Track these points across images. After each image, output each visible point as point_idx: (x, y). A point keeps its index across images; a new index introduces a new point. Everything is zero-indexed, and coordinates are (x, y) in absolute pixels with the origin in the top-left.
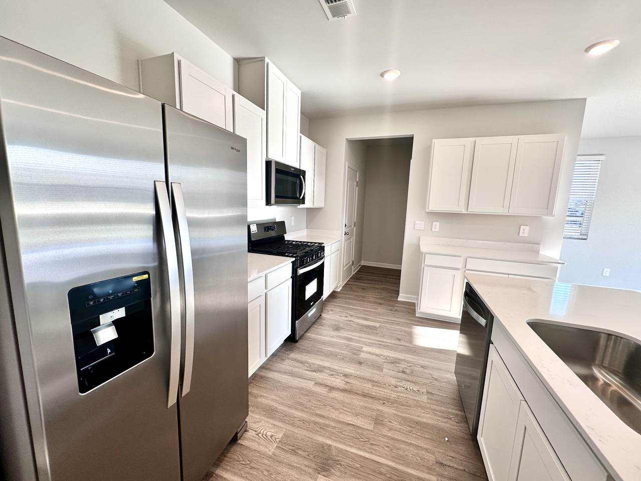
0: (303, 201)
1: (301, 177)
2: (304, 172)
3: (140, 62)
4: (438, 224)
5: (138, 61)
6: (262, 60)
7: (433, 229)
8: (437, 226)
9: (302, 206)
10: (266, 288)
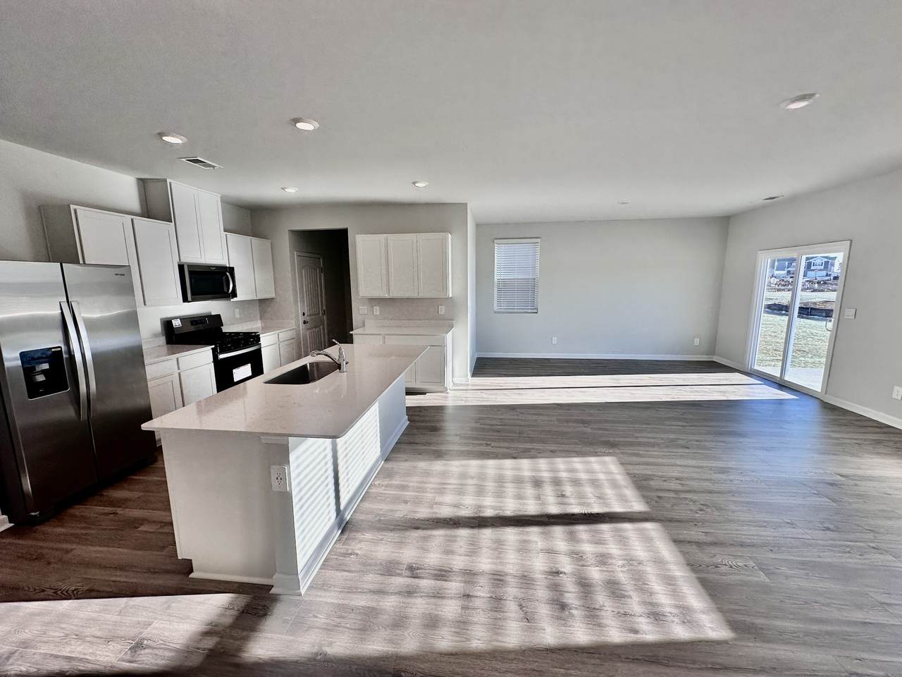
0: (234, 294)
1: (228, 274)
2: (231, 270)
3: (41, 208)
4: (378, 308)
5: (39, 207)
6: (165, 181)
7: (375, 313)
8: (377, 310)
9: (235, 299)
10: (179, 369)
